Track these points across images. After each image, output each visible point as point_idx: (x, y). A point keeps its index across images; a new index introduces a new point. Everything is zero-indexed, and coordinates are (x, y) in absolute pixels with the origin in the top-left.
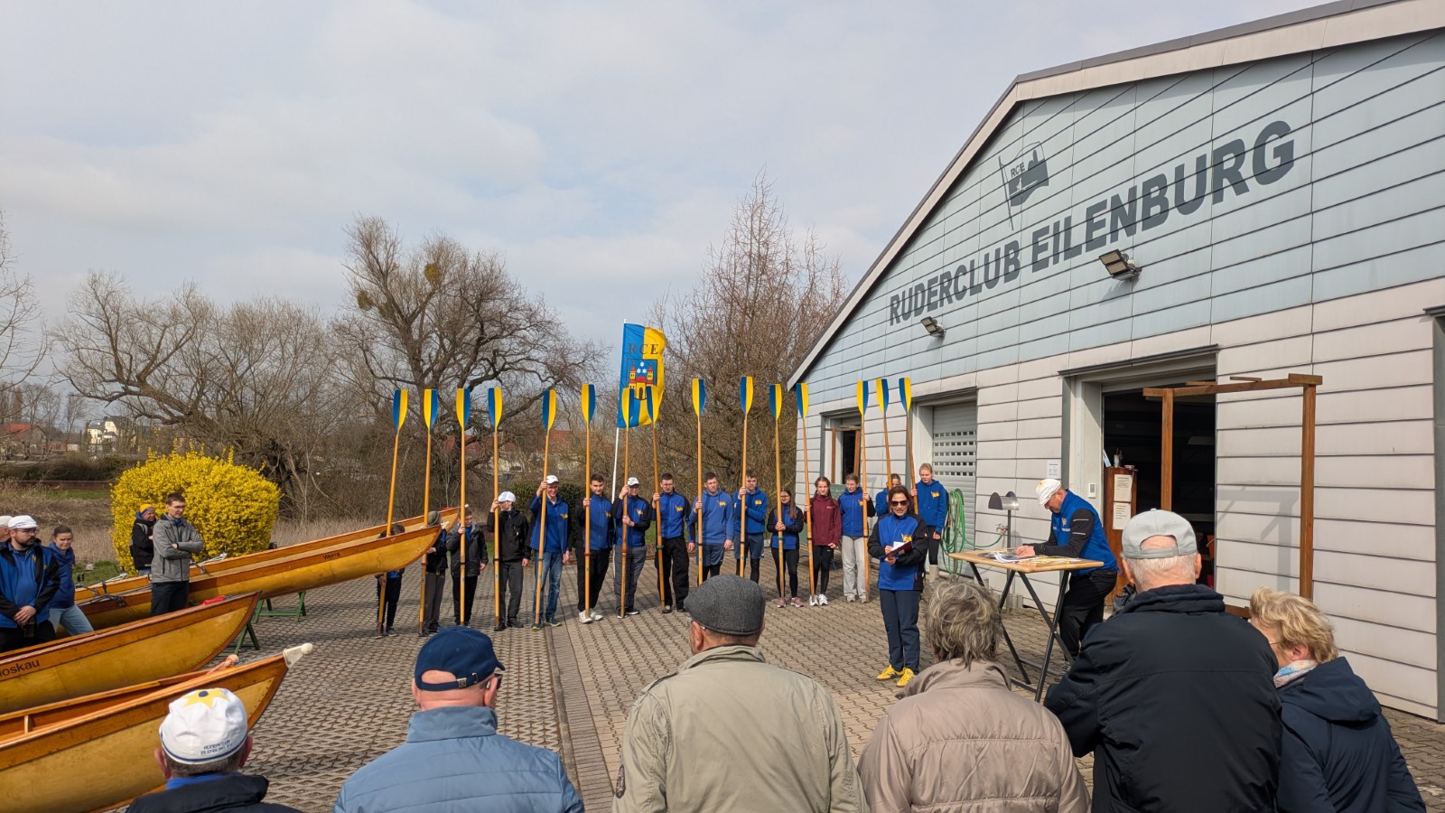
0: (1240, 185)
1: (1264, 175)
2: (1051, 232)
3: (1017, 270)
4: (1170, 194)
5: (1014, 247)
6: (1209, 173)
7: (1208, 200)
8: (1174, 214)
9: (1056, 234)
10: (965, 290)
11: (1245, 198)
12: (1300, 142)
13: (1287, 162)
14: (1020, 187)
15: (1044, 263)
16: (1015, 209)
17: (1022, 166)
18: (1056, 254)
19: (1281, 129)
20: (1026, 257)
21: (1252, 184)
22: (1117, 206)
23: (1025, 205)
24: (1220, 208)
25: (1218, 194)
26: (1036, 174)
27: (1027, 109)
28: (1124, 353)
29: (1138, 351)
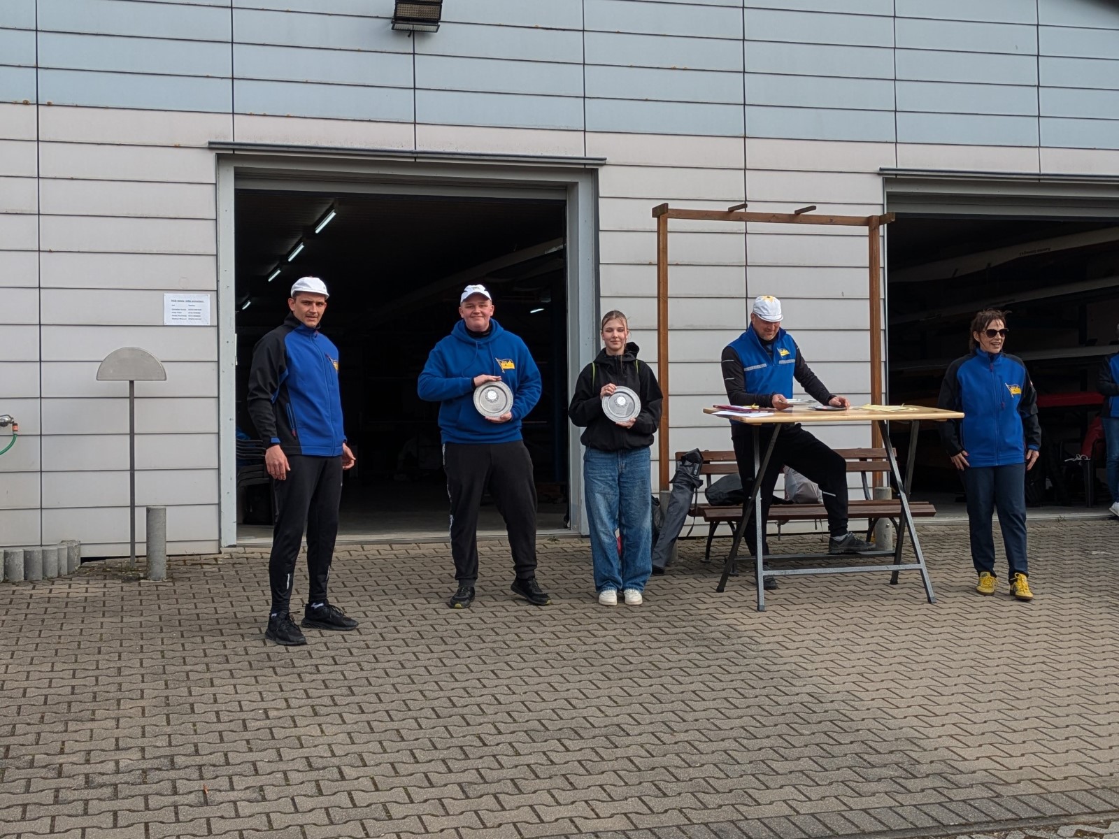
28: (397, 139)
29: (435, 140)
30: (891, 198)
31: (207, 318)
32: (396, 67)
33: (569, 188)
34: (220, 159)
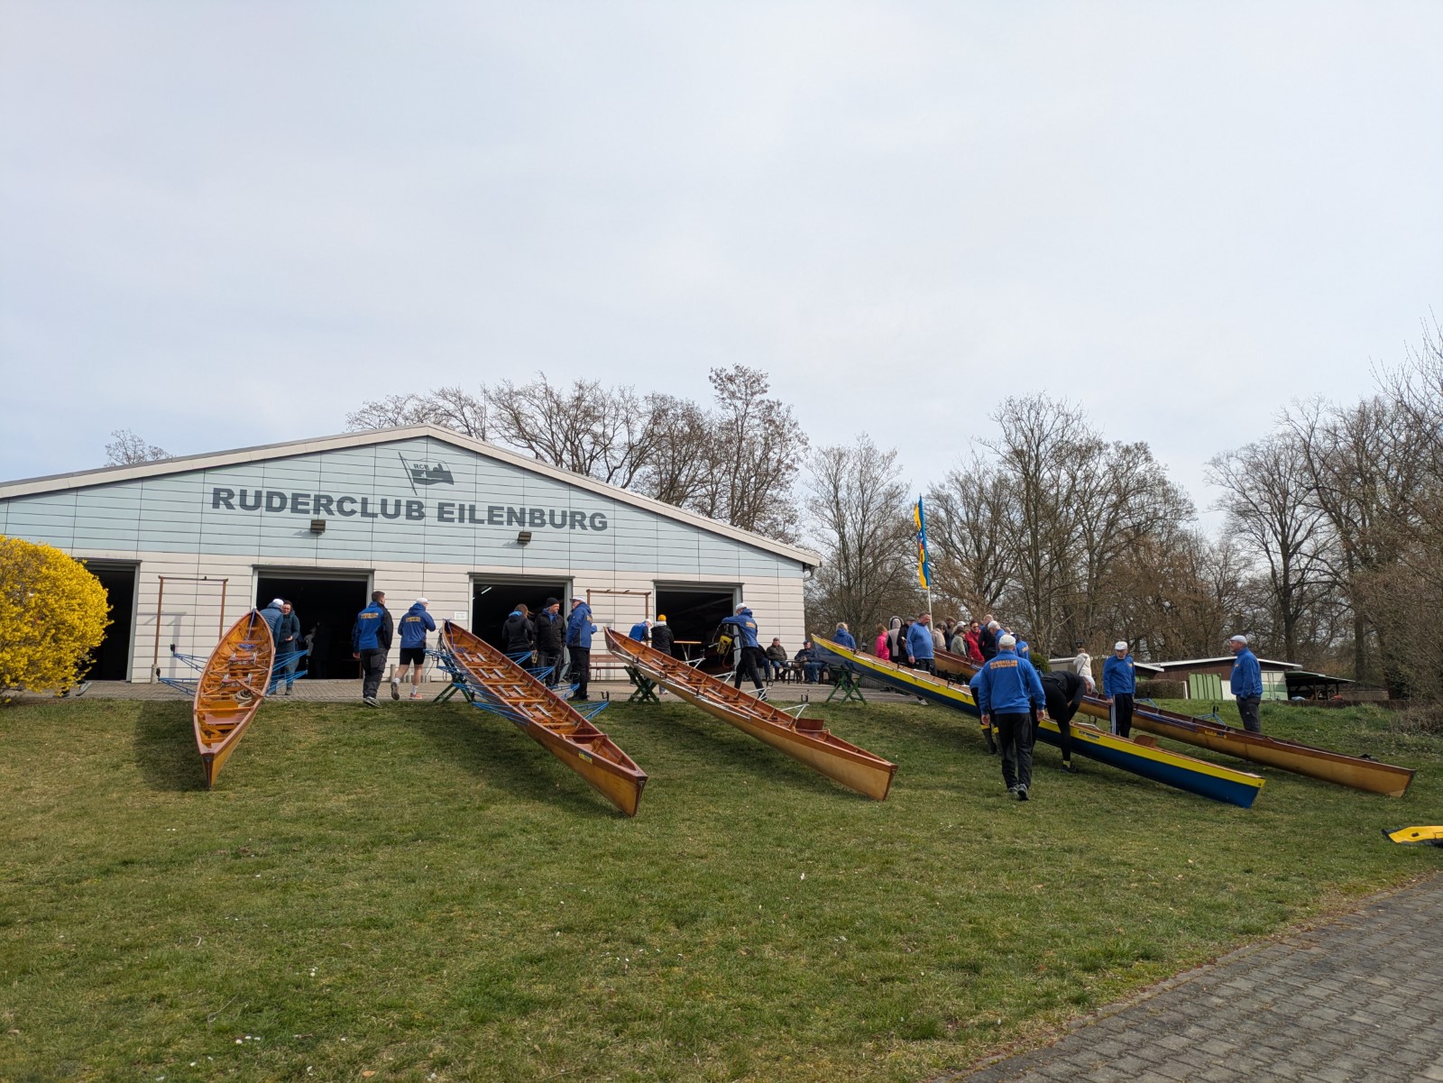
0: (584, 527)
1: (593, 526)
2: (457, 506)
3: (422, 516)
4: (547, 518)
5: (421, 505)
6: (568, 518)
7: (567, 527)
8: (548, 527)
9: (462, 508)
10: (353, 512)
11: (585, 532)
12: (610, 523)
13: (604, 526)
14: (424, 476)
15: (452, 520)
16: (416, 485)
17: (426, 466)
18: (462, 519)
19: (603, 517)
20: (431, 512)
21: (589, 528)
22: (511, 512)
23: (428, 486)
24: (572, 531)
25: (573, 526)
26: (442, 475)
27: (430, 441)
28: (518, 571)
29: (528, 571)
30: (657, 587)
31: (466, 618)
32: (518, 552)
33: (565, 584)
34: (470, 577)
